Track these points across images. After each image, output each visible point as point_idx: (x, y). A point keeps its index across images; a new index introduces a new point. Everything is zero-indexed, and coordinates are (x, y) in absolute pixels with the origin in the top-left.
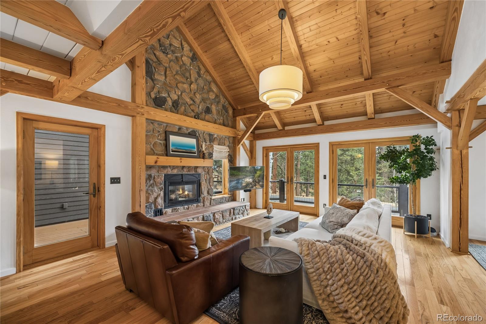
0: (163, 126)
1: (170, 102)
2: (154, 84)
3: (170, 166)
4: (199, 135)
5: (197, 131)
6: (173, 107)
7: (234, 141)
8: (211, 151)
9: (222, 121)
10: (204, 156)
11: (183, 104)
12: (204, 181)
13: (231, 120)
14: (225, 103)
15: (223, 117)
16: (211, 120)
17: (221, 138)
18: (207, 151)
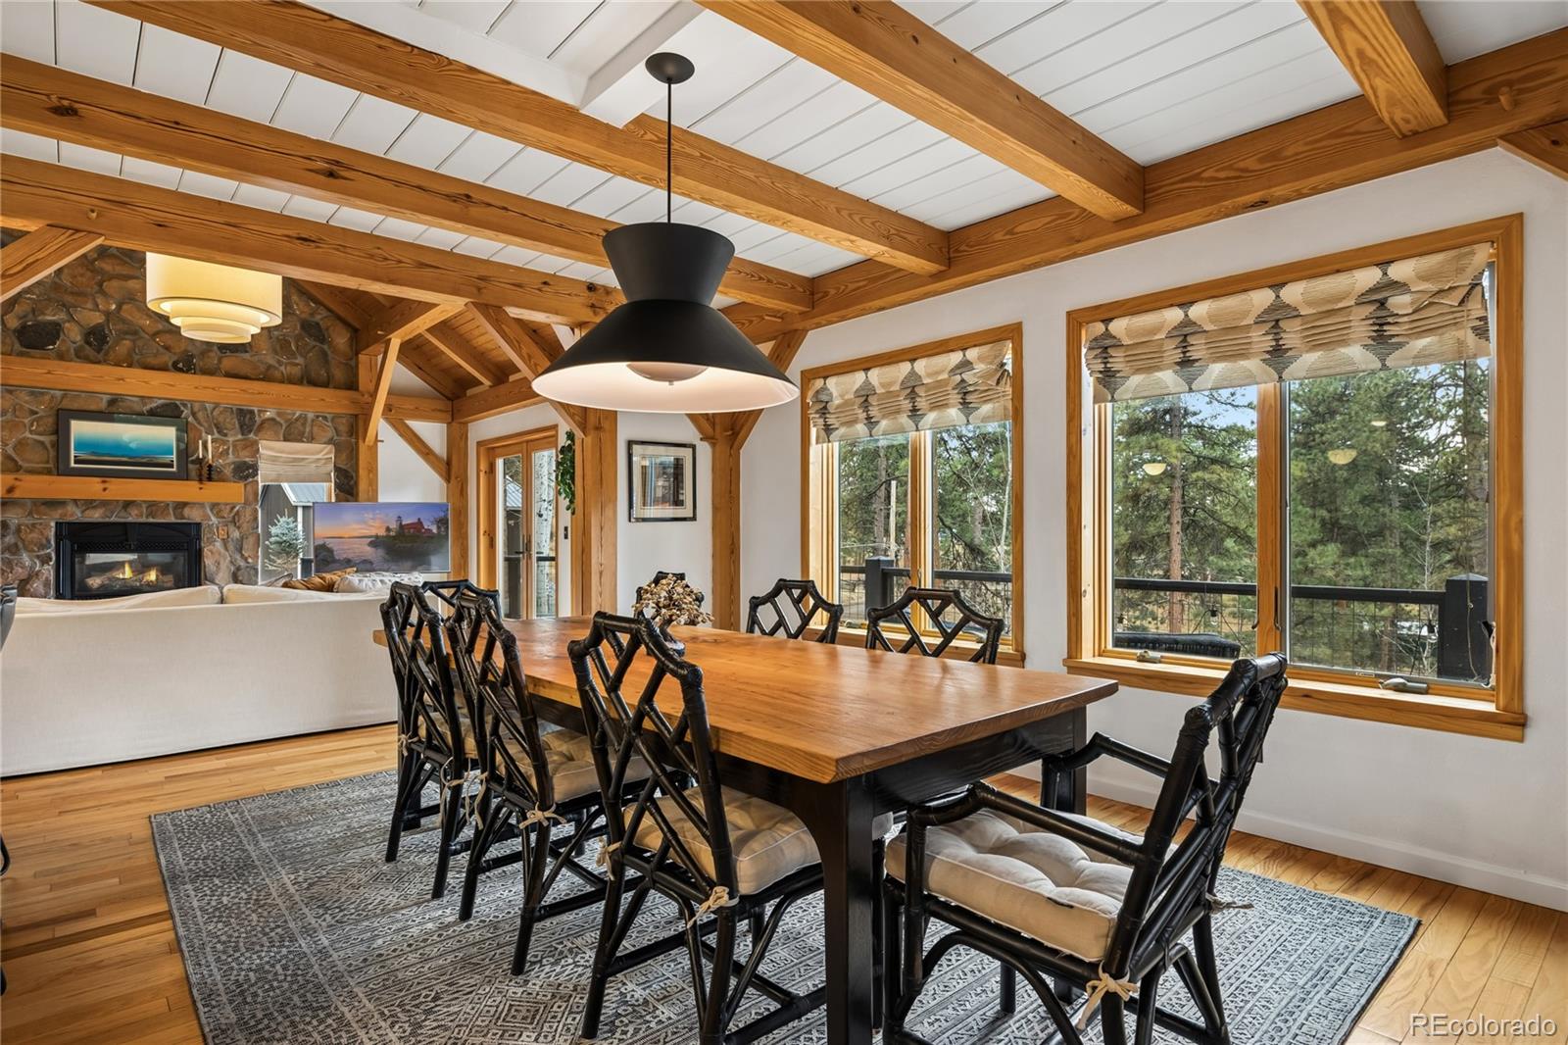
0: (47, 397)
1: (73, 333)
3: (75, 501)
4: (194, 414)
5: (185, 405)
6: (87, 346)
7: (356, 425)
8: (247, 459)
9: (296, 371)
10: (210, 474)
11: (126, 333)
12: (219, 544)
13: (346, 364)
14: (312, 315)
15: (305, 357)
16: (245, 370)
17: (297, 420)
18: (231, 458)
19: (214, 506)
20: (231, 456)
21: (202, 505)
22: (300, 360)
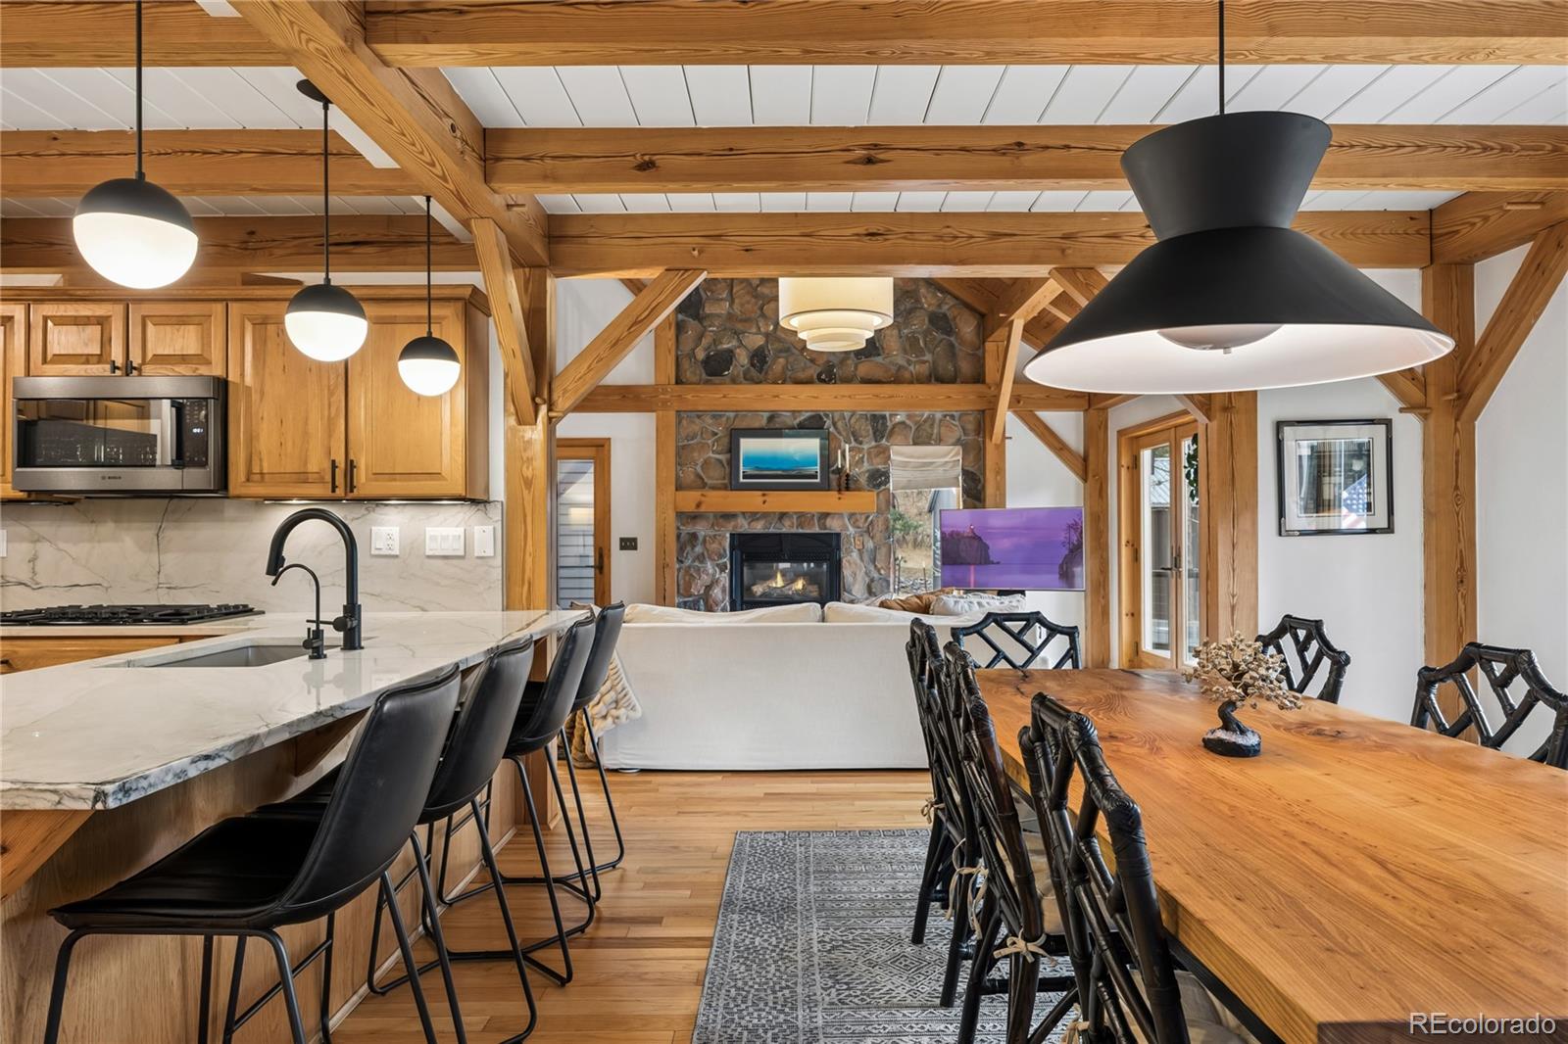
0: (724, 419)
1: (742, 358)
2: (705, 327)
3: (743, 513)
4: (834, 424)
5: (827, 416)
6: (752, 369)
7: (983, 421)
8: (880, 467)
9: (923, 369)
10: (847, 484)
11: (781, 351)
12: (855, 555)
13: (973, 355)
14: (939, 306)
15: (933, 353)
16: (879, 374)
17: (925, 421)
18: (866, 466)
19: (851, 515)
20: (865, 464)
21: (841, 515)
22: (928, 357)
